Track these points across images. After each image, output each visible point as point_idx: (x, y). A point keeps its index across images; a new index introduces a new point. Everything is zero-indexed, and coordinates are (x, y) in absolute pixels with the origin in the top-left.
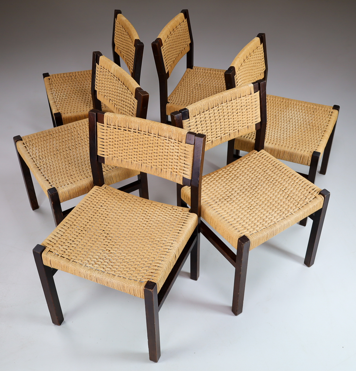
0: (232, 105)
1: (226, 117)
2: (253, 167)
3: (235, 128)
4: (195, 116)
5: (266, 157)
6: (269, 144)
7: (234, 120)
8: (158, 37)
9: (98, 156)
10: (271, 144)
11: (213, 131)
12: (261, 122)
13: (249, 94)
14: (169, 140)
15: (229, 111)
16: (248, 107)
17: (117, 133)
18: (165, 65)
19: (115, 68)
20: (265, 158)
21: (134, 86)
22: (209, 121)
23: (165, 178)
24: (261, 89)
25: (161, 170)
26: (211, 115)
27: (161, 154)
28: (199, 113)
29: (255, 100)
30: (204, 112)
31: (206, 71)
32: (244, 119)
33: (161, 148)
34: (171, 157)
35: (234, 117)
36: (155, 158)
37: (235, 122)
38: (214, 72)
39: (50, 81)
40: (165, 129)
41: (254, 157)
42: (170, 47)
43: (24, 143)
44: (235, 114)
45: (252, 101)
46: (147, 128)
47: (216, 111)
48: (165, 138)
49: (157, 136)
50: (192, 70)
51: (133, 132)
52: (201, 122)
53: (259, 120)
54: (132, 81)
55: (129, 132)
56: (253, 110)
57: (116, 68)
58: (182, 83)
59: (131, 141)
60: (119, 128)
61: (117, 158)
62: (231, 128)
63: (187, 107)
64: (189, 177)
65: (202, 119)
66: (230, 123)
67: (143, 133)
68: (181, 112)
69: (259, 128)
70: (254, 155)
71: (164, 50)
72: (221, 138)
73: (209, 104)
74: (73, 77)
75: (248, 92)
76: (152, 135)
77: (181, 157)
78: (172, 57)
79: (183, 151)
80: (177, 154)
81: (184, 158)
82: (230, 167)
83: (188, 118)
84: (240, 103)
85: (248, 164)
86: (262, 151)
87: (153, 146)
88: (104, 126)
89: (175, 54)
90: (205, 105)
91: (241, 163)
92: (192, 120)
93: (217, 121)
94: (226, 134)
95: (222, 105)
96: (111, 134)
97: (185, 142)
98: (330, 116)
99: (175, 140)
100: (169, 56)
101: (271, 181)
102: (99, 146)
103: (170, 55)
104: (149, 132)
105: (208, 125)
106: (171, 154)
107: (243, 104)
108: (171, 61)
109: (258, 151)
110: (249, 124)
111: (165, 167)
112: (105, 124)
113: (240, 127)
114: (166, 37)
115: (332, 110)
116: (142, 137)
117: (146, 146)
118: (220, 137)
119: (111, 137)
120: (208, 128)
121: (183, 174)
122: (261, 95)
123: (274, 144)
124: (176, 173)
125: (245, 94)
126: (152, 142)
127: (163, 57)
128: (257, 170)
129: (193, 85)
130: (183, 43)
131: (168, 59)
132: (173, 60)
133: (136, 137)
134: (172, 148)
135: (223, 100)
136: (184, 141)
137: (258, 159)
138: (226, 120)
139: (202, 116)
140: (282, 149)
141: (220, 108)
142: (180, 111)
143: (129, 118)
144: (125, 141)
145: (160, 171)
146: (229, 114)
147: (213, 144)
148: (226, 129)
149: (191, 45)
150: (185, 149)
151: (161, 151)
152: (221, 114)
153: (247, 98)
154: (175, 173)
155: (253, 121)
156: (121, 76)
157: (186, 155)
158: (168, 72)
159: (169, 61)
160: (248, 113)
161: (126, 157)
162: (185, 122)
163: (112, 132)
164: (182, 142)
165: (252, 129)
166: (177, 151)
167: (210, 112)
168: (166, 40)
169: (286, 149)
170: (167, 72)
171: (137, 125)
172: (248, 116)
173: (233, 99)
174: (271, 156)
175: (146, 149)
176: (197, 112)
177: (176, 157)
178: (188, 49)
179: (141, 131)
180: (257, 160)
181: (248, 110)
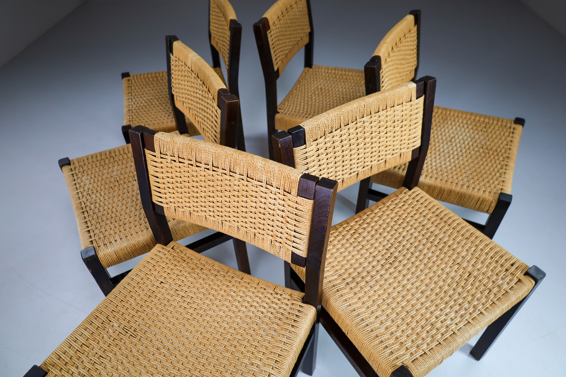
0: (379, 120)
1: (368, 140)
2: (404, 216)
3: (381, 158)
4: (317, 140)
5: (423, 200)
6: (425, 178)
7: (381, 144)
8: (264, 16)
9: (153, 203)
10: (428, 178)
11: (345, 163)
12: (420, 147)
13: (407, 101)
14: (267, 188)
15: (374, 129)
16: (405, 123)
17: (178, 170)
18: (274, 59)
19: (192, 59)
20: (421, 201)
21: (216, 87)
22: (340, 147)
23: (261, 248)
24: (428, 93)
25: (255, 234)
26: (343, 137)
27: (253, 210)
28: (323, 134)
29: (417, 111)
30: (332, 132)
31: (330, 71)
32: (396, 143)
33: (254, 199)
34: (272, 218)
35: (381, 140)
36: (244, 215)
37: (381, 148)
38: (340, 72)
39: (130, 82)
40: (259, 167)
41: (405, 199)
42: (281, 33)
43: (71, 169)
44: (382, 134)
45: (412, 113)
46: (227, 162)
47: (351, 131)
48: (260, 184)
49: (245, 177)
50: (311, 70)
51: (205, 168)
52: (326, 149)
53: (418, 144)
54: (214, 77)
55: (198, 168)
56: (411, 128)
57: (194, 58)
58: (298, 86)
59: (203, 184)
60: (181, 160)
61: (183, 210)
62: (375, 158)
63: (303, 124)
64: (303, 253)
65: (328, 145)
66: (374, 150)
67: (220, 171)
68: (291, 134)
69: (417, 155)
70: (403, 195)
71: (272, 36)
72: (358, 174)
73: (342, 118)
74: (159, 78)
75: (406, 97)
76: (237, 176)
77: (288, 219)
78: (284, 48)
79: (293, 209)
80: (281, 213)
81: (294, 222)
82: (367, 215)
83: (303, 143)
84: (392, 116)
85: (396, 210)
86: (416, 189)
87: (240, 194)
88: (155, 156)
89: (288, 44)
90: (334, 121)
91: (384, 209)
92: (311, 147)
93: (352, 147)
94: (366, 168)
95: (363, 119)
96: (169, 170)
97: (297, 194)
98: (511, 135)
99: (277, 188)
100: (279, 46)
101: (435, 244)
102: (153, 188)
103: (281, 46)
104: (232, 170)
105: (337, 154)
106: (272, 212)
107: (396, 118)
108: (282, 53)
109: (410, 189)
110: (403, 151)
111: (261, 232)
112: (157, 153)
113: (388, 156)
114: (275, 18)
115: (514, 126)
116: (220, 178)
117: (227, 194)
118: (356, 173)
119: (169, 175)
120: (337, 159)
121: (291, 248)
122: (427, 102)
123: (434, 179)
124: (281, 245)
125: (401, 101)
126: (236, 188)
127: (271, 47)
128: (411, 223)
129: (313, 88)
130: (299, 31)
131: (278, 51)
132: (285, 52)
133: (211, 178)
134: (273, 201)
135: (366, 111)
136: (294, 191)
137: (410, 202)
138: (367, 145)
139: (327, 139)
140: (448, 186)
141: (359, 125)
142: (290, 132)
143: (196, 143)
144: (192, 184)
145: (253, 236)
146: (374, 135)
147: (344, 184)
148: (367, 159)
149: (311, 35)
150: (295, 205)
151: (254, 205)
152: (360, 135)
153: (404, 108)
154: (278, 244)
155: (409, 146)
156: (200, 71)
157: (297, 218)
158: (278, 69)
159: (280, 54)
160: (404, 133)
161: (196, 209)
162: (299, 152)
163: (169, 166)
164: (290, 194)
165: (406, 157)
166: (282, 208)
167: (342, 133)
168: (276, 23)
169: (453, 187)
170: (276, 69)
171: (210, 157)
172: (403, 138)
173: (381, 109)
174: (432, 199)
175: (228, 199)
176: (321, 133)
177: (281, 219)
178: (306, 40)
179: (218, 168)
180: (409, 205)
181: (404, 128)
